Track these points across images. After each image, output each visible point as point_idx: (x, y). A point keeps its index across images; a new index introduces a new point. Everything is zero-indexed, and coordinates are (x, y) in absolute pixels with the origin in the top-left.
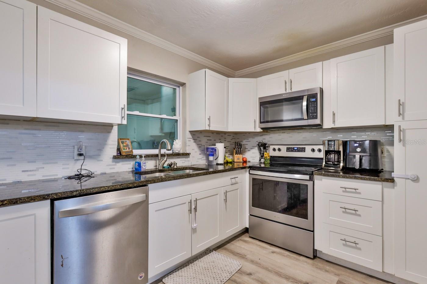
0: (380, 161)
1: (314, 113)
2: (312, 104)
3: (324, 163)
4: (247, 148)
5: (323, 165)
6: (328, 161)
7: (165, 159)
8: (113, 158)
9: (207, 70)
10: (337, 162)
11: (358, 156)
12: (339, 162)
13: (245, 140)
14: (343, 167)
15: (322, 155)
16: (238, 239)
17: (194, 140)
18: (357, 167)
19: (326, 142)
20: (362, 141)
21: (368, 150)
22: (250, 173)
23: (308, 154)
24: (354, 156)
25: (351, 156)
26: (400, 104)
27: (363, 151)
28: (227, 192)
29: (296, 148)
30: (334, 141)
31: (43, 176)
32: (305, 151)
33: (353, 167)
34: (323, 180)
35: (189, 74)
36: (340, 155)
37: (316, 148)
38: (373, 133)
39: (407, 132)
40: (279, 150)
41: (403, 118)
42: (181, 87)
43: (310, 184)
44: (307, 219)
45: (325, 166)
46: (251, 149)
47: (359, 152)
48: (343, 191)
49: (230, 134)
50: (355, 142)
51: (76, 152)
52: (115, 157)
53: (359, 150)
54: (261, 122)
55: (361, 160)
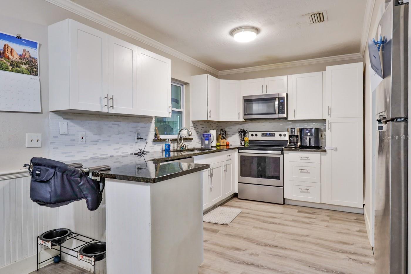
0: (320, 141)
1: (283, 110)
2: (281, 104)
3: (288, 144)
4: (229, 134)
5: (288, 145)
6: (291, 142)
7: (182, 142)
8: (153, 141)
9: (208, 75)
10: (296, 142)
11: (308, 138)
12: (297, 142)
13: (228, 128)
14: (300, 145)
15: (287, 138)
16: (231, 200)
17: (194, 127)
18: (308, 145)
19: (290, 129)
20: (310, 129)
21: (314, 135)
22: (239, 152)
23: (277, 138)
24: (306, 138)
25: (304, 138)
26: (329, 109)
27: (311, 135)
28: (226, 165)
29: (269, 134)
30: (295, 129)
31: (122, 153)
32: (275, 136)
33: (306, 145)
34: (289, 153)
35: (191, 76)
36: (298, 138)
37: (283, 133)
38: (317, 124)
39: (332, 124)
40: (256, 135)
41: (330, 117)
42: (184, 86)
43: (281, 156)
44: (279, 179)
45: (289, 145)
46: (233, 135)
47: (309, 136)
48: (301, 160)
49: (215, 123)
50: (307, 129)
51: (136, 138)
52: (154, 141)
53: (309, 134)
54: (245, 115)
55: (310, 140)
